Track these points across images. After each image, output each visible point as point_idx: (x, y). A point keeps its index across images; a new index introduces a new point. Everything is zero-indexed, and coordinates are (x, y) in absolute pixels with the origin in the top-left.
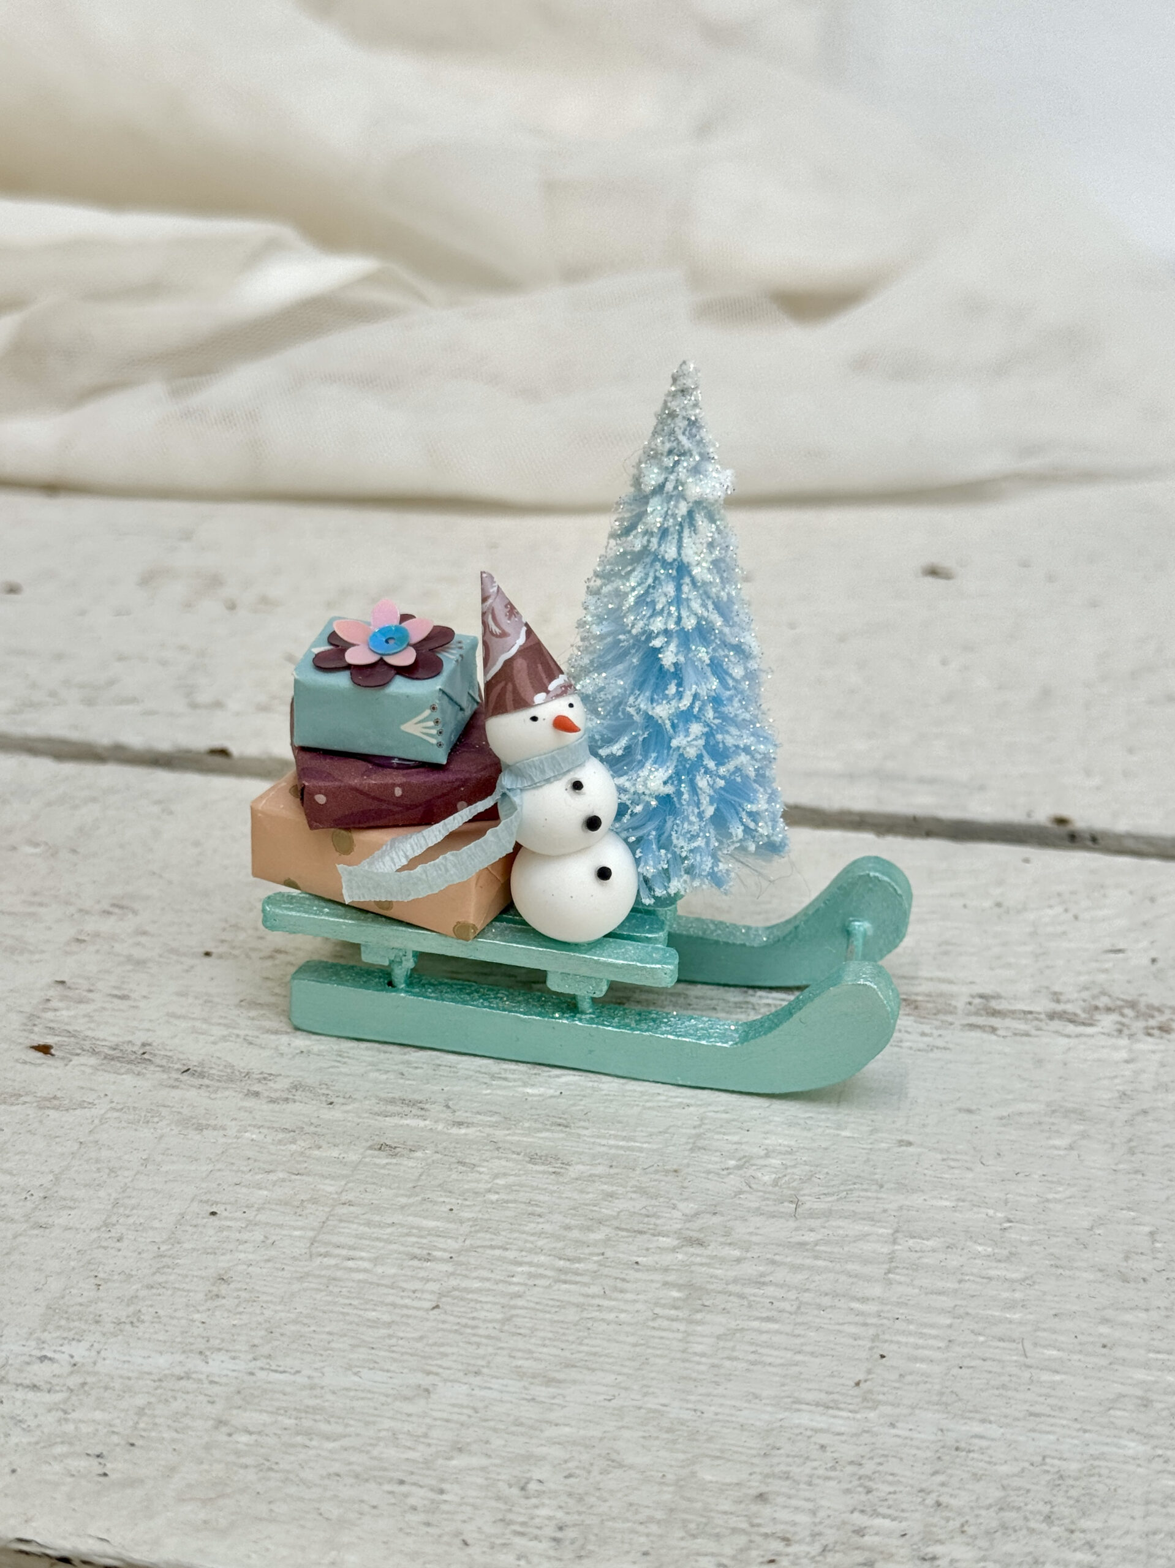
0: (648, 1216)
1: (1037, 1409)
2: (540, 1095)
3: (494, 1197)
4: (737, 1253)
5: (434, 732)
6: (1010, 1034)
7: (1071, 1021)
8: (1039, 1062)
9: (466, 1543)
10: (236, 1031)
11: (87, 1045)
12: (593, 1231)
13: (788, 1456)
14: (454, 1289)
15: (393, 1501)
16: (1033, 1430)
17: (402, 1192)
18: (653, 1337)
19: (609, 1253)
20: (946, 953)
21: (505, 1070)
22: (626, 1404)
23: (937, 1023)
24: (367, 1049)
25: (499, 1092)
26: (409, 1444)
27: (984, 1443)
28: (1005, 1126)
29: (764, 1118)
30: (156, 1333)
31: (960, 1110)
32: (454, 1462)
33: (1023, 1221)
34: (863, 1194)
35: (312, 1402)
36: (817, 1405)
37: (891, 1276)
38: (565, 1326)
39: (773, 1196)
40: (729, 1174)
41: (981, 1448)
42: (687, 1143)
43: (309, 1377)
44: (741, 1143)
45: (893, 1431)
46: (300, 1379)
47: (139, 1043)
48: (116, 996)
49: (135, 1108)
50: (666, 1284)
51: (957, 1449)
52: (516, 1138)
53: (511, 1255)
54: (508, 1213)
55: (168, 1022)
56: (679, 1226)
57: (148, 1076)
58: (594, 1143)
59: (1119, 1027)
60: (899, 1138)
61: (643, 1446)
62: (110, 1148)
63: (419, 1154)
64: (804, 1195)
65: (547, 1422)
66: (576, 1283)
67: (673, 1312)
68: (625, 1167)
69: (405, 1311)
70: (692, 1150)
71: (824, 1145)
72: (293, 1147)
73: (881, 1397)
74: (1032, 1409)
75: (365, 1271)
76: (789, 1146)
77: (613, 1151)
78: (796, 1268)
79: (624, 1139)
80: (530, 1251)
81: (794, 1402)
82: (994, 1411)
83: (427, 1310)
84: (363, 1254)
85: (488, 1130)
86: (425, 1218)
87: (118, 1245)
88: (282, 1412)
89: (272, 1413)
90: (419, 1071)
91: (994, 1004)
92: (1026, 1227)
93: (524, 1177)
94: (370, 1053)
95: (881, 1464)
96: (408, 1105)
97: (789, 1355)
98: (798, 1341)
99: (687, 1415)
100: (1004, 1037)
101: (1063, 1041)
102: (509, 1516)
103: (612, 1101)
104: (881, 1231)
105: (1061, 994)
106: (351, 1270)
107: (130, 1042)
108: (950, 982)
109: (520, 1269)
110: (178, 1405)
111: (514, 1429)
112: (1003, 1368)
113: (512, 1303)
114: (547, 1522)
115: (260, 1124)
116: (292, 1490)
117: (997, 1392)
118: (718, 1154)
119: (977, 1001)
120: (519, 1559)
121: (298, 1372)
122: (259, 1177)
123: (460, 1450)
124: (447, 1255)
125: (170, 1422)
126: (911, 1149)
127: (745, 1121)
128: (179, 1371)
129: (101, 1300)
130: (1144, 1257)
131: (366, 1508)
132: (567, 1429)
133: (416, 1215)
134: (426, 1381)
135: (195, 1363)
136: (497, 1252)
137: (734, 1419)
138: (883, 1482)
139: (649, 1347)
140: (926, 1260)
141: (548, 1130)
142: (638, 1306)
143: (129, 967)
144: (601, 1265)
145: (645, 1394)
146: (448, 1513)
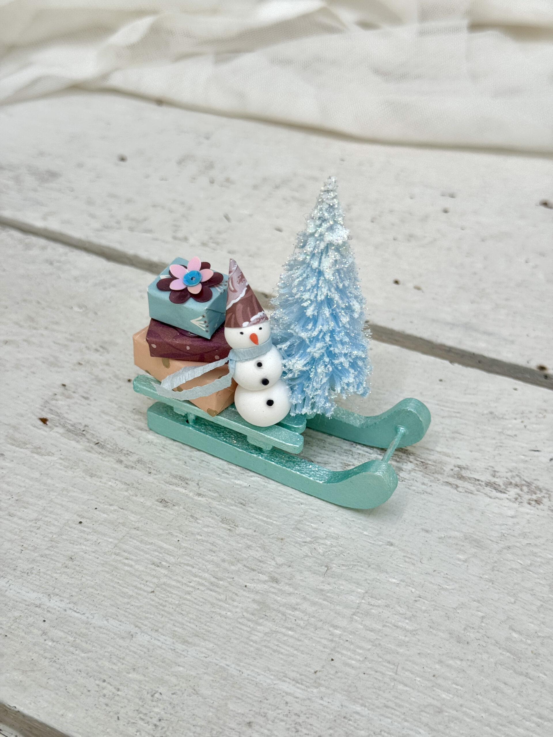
0: (260, 561)
1: (390, 704)
2: (240, 485)
3: (199, 537)
4: (291, 590)
5: (204, 326)
6: (464, 491)
7: (496, 489)
8: (471, 509)
9: (118, 718)
10: (126, 426)
11: (62, 422)
12: (233, 565)
13: (270, 705)
14: (164, 584)
15: (97, 690)
16: (383, 715)
17: (162, 527)
18: (237, 627)
19: (236, 579)
20: (453, 438)
21: (230, 469)
22: (212, 661)
23: (432, 478)
24: (176, 446)
25: (223, 480)
26: (115, 661)
27: (357, 717)
28: (439, 543)
29: (332, 517)
30: (35, 580)
31: (423, 529)
32: (130, 675)
33: (425, 598)
34: (359, 568)
35: (85, 631)
36: (293, 680)
37: (355, 617)
38: (202, 613)
39: (319, 562)
40: (305, 545)
41: (356, 719)
42: (293, 524)
43: (88, 618)
44: (317, 529)
45: (321, 702)
46: (84, 618)
47: (83, 424)
48: (83, 397)
49: (69, 460)
50: (254, 600)
51: (344, 717)
52: (221, 507)
53: (194, 570)
54: (202, 548)
55: (100, 415)
56: (272, 569)
57: (82, 443)
58: (253, 517)
59: (517, 496)
60: (389, 540)
61: (210, 685)
62: (52, 479)
63: (176, 507)
64: (334, 564)
65: (175, 663)
66: (216, 592)
67: (251, 617)
68: (261, 533)
69: (139, 592)
70: (293, 529)
71: (354, 537)
72: (126, 494)
73: (323, 682)
74: (386, 703)
75: (131, 566)
76: (337, 534)
77: (259, 523)
78: (314, 604)
79: (268, 517)
80: (203, 571)
81: (284, 676)
82: (370, 701)
83: (148, 593)
84: (134, 558)
85: (210, 500)
86: (166, 543)
87: (37, 531)
88: (70, 633)
89: (66, 633)
90: (194, 462)
91: (464, 473)
92: (426, 602)
93: (216, 529)
94: (177, 448)
95: (308, 718)
96: (182, 480)
97: (292, 650)
98: (298, 643)
99: (236, 673)
100: (460, 492)
101: (488, 500)
102: (141, 709)
103: (269, 494)
104: (359, 590)
105: (498, 472)
106: (125, 564)
107: (80, 423)
108: (449, 456)
109: (195, 579)
110: (31, 620)
111: (160, 663)
112: (383, 678)
113: (185, 596)
114: (155, 715)
115: (117, 478)
116: (60, 674)
117: (375, 690)
118: (304, 533)
119: (457, 469)
120: (137, 732)
121: (84, 614)
122: (106, 507)
123: (134, 669)
124: (168, 565)
125: (24, 628)
126: (392, 548)
127: (323, 517)
128: (38, 602)
129: (20, 558)
130: (472, 630)
131: (85, 691)
132: (181, 669)
133: (161, 541)
134: (134, 630)
135: (45, 599)
136: (189, 568)
137: (255, 679)
138: (305, 728)
139: (233, 633)
140: (373, 611)
141: (236, 506)
142: (238, 610)
143: (95, 382)
144: (230, 584)
145: (222, 658)
146: (118, 701)
